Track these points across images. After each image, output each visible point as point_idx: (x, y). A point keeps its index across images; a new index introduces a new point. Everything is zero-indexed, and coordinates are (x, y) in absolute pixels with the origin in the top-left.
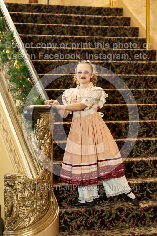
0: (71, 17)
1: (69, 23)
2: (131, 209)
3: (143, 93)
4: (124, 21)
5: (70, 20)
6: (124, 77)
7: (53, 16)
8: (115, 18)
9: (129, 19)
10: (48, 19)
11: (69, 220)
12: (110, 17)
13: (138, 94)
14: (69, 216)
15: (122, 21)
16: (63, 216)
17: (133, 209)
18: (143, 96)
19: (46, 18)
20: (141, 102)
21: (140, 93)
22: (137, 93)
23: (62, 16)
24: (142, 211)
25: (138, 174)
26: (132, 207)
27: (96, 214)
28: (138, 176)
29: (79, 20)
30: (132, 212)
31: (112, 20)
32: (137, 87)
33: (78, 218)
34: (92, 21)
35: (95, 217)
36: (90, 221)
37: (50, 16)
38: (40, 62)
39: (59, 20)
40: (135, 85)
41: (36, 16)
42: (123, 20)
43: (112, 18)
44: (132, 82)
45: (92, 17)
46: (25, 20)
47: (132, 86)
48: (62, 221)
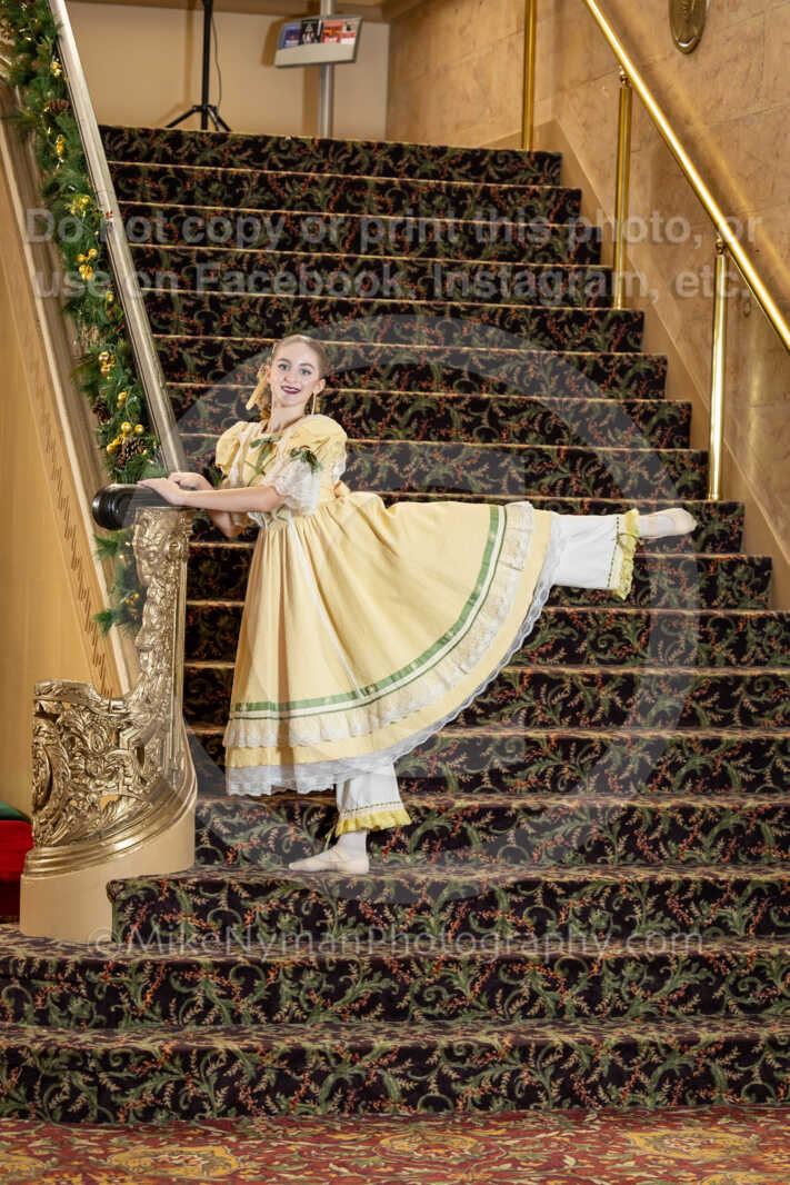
0: (362, 185)
1: (355, 204)
2: (422, 812)
3: (556, 461)
4: (555, 203)
5: (358, 194)
6: (504, 404)
7: (301, 179)
8: (522, 191)
9: (577, 195)
10: (281, 191)
11: (225, 831)
12: (505, 186)
13: (541, 464)
14: (225, 819)
15: (549, 203)
16: (208, 815)
17: (427, 810)
18: (556, 470)
19: (275, 186)
20: (552, 489)
21: (548, 458)
22: (537, 460)
23: (331, 179)
24: (457, 818)
25: (480, 715)
26: (427, 805)
27: (309, 818)
28: (478, 720)
29: (390, 195)
30: (423, 820)
31: (514, 198)
32: (550, 441)
33: (255, 825)
34: (437, 201)
35: (308, 827)
36: (293, 839)
37: (289, 178)
38: (222, 341)
39: (319, 195)
40: (542, 431)
41: (239, 179)
42: (553, 197)
43: (511, 191)
44: (531, 421)
45: (439, 185)
46: (198, 194)
47: (532, 436)
48: (205, 832)
